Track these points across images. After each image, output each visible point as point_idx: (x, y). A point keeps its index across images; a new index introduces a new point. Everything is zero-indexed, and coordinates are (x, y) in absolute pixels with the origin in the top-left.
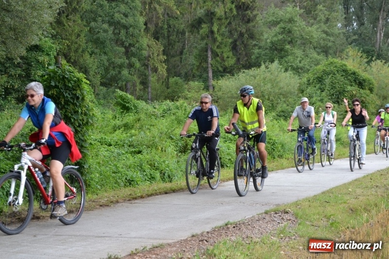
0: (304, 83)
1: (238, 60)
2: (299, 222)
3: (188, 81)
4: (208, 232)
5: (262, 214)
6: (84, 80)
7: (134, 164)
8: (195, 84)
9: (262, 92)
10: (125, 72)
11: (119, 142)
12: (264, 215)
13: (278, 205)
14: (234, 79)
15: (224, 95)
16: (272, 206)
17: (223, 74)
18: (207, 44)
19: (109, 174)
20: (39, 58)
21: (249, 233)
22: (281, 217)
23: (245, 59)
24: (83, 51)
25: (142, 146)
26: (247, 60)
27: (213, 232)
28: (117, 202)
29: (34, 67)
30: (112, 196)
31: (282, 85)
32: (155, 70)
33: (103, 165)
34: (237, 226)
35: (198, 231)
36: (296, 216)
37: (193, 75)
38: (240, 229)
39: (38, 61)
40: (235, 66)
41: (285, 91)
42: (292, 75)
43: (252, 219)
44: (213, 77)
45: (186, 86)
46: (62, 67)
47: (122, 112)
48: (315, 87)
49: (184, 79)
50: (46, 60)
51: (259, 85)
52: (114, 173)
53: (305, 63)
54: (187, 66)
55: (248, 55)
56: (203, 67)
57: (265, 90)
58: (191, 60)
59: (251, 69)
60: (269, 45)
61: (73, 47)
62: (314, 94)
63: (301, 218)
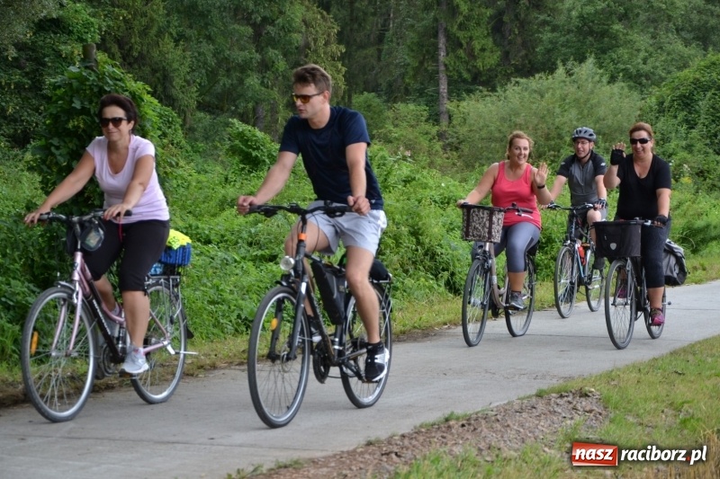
0: (651, 107)
1: (506, 56)
2: (612, 415)
3: (395, 102)
4: (403, 436)
5: (530, 397)
6: (147, 98)
7: (257, 284)
8: (408, 109)
9: (558, 128)
10: (253, 81)
11: (228, 236)
12: (534, 399)
13: (571, 378)
14: (494, 98)
15: (472, 134)
16: (554, 381)
17: (472, 87)
18: (436, 20)
19: (199, 305)
20: (62, 47)
21: (494, 439)
22: (571, 406)
23: (521, 54)
24: (160, 33)
25: (278, 245)
26: (527, 55)
27: (415, 435)
28: (214, 367)
29: (49, 67)
30: (205, 355)
31: (601, 112)
33: (188, 286)
34: (469, 423)
35: (381, 432)
36: (605, 402)
37: (407, 90)
38: (475, 429)
39: (58, 54)
40: (499, 69)
41: (609, 127)
42: (626, 90)
43: (506, 410)
44: (450, 92)
45: (390, 114)
46: (97, 67)
47: (243, 169)
48: (676, 117)
49: (385, 98)
50: (76, 52)
52: (212, 302)
53: (656, 63)
54: (392, 67)
55: (529, 45)
56: (426, 70)
57: (565, 123)
58: (403, 56)
59: (533, 76)
60: (576, 22)
61: (138, 25)
62: (674, 134)
63: (616, 408)
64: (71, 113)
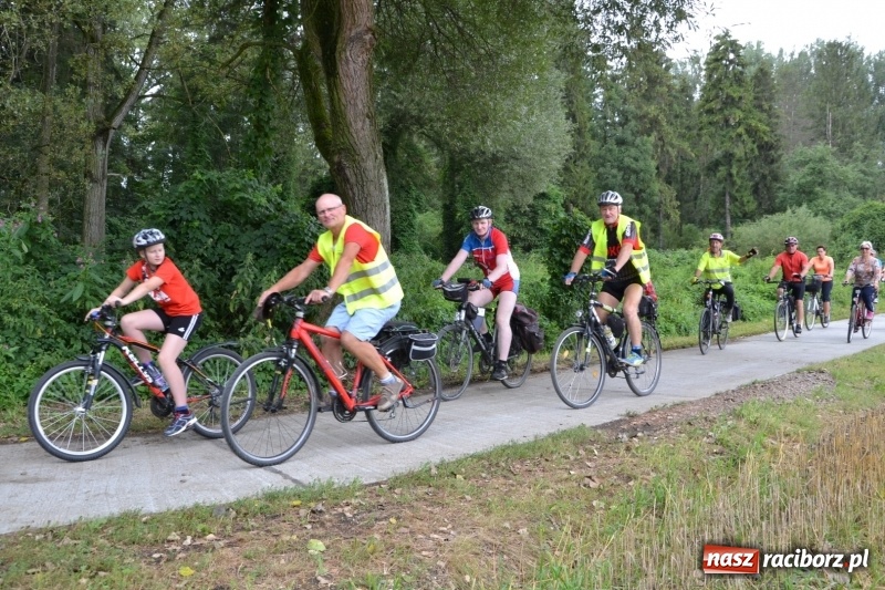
0: (838, 228)
1: (760, 204)
2: (838, 383)
3: (703, 228)
4: (733, 391)
5: (793, 372)
12: (796, 374)
13: (811, 363)
14: (755, 225)
16: (804, 365)
17: (743, 220)
18: (724, 188)
20: (546, 206)
21: (779, 393)
22: (816, 377)
23: (767, 203)
24: (591, 198)
26: (771, 204)
27: (739, 391)
31: (810, 231)
32: (668, 217)
34: (766, 385)
35: (722, 389)
36: (833, 376)
37: (710, 222)
38: (769, 388)
39: (544, 209)
40: (757, 211)
42: (823, 220)
43: (782, 378)
44: (732, 223)
45: (700, 233)
49: (698, 226)
51: (784, 232)
53: (839, 206)
54: (702, 212)
55: (772, 199)
56: (719, 212)
58: (707, 205)
59: (775, 214)
60: (796, 187)
61: (581, 195)
63: (839, 379)
64: (561, 236)
